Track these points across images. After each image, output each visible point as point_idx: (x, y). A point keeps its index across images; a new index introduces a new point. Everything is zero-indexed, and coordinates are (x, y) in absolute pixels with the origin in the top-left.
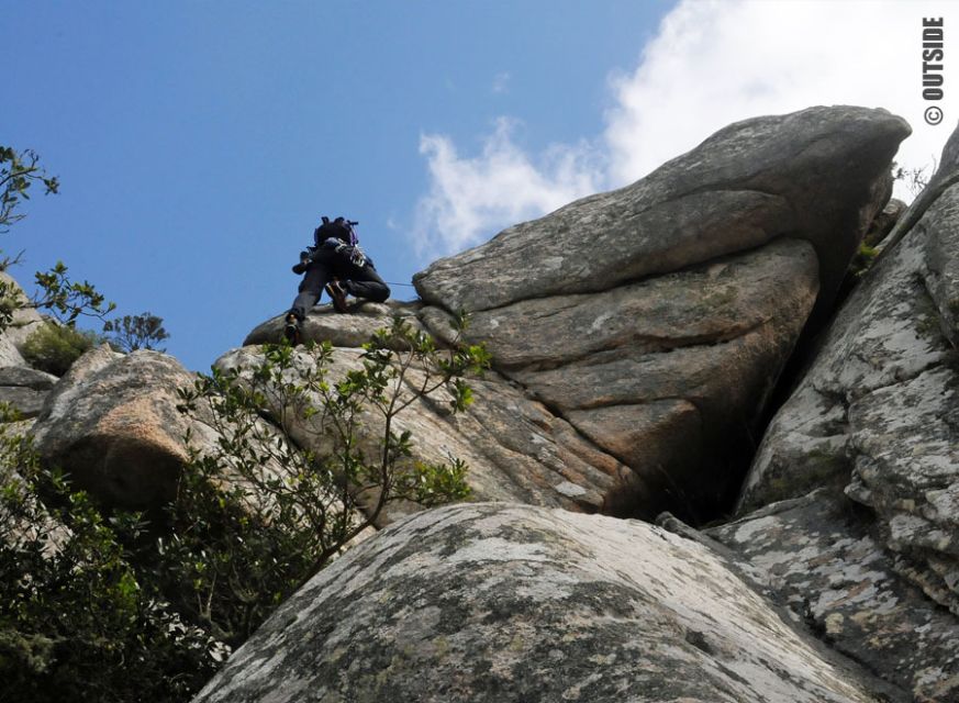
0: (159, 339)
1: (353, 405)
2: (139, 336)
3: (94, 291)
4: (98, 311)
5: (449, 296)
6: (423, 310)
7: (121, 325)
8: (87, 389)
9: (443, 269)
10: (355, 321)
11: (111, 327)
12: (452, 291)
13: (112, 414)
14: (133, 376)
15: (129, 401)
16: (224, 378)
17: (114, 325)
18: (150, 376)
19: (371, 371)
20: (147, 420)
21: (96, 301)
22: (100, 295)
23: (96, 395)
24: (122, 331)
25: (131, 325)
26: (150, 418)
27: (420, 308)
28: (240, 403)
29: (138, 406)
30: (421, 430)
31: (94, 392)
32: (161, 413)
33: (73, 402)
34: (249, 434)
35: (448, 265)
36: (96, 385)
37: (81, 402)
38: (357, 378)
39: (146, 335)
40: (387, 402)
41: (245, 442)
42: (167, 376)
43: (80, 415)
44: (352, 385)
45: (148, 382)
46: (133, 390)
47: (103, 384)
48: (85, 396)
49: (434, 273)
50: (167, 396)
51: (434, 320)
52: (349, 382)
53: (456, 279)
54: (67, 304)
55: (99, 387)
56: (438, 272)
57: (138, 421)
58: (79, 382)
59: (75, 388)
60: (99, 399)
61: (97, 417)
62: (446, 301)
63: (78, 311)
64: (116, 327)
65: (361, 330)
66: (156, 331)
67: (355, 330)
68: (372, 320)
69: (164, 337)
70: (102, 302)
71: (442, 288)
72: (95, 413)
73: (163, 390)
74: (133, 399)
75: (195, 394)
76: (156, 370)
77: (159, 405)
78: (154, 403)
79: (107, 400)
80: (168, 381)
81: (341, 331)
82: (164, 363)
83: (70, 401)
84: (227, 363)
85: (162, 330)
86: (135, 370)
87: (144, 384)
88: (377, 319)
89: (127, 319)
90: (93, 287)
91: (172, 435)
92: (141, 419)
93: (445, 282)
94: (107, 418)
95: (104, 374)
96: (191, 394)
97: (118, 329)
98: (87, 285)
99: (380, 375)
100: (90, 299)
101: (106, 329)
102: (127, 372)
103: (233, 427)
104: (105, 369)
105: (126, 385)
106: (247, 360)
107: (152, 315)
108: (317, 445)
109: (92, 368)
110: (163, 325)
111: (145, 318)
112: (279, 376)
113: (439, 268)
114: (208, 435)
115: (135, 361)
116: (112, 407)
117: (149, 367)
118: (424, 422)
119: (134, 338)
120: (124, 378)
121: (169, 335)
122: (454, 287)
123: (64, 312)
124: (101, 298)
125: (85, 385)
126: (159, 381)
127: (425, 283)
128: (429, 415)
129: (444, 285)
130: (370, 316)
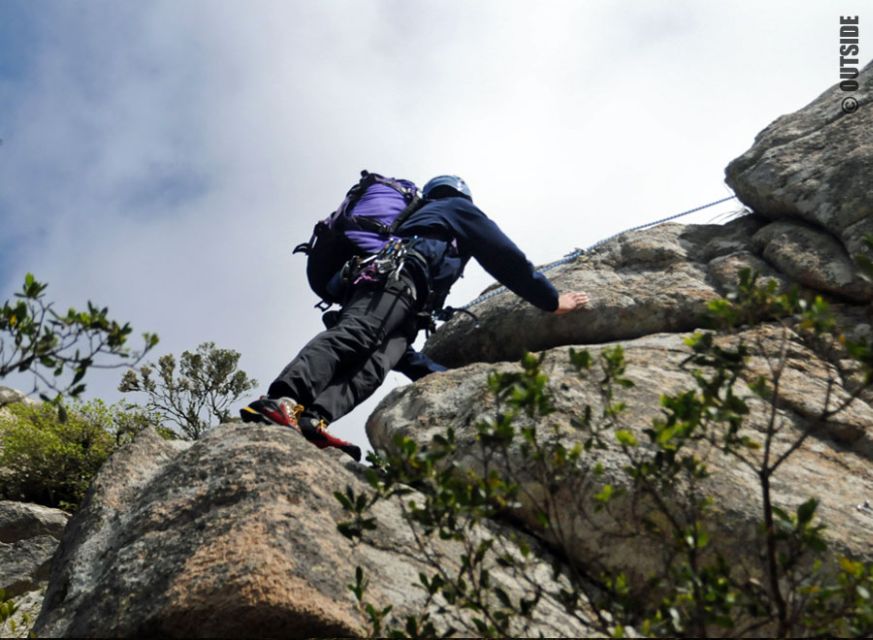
0: (236, 394)
1: (689, 463)
2: (196, 392)
3: (109, 318)
4: (124, 356)
5: (809, 194)
6: (760, 235)
7: (155, 376)
8: (130, 525)
9: (786, 140)
10: (627, 283)
11: (135, 384)
12: (813, 182)
13: (192, 567)
14: (219, 482)
15: (220, 533)
16: (422, 456)
17: (139, 377)
18: (251, 476)
19: (711, 390)
20: (264, 565)
21: (117, 337)
22: (121, 326)
23: (151, 535)
24: (158, 390)
25: (177, 375)
26: (269, 560)
27: (752, 232)
28: (462, 499)
29: (240, 540)
30: (810, 482)
31: (146, 529)
32: (288, 546)
33: (107, 557)
34: (490, 558)
35: (794, 131)
36: (148, 514)
37: (124, 553)
38: (684, 408)
39: (208, 389)
40: (754, 446)
41: (485, 575)
42: (284, 470)
43: (129, 580)
44: (680, 424)
45: (250, 488)
46: (223, 511)
47: (160, 509)
48: (131, 540)
49: (768, 154)
50: (295, 509)
51: (787, 249)
52: (671, 421)
53: (817, 156)
54: (61, 354)
55: (155, 518)
56: (775, 149)
57: (246, 570)
58: (112, 514)
59: (106, 528)
60: (158, 540)
61: (163, 579)
62: (804, 206)
63: (86, 363)
64: (146, 381)
65: (642, 298)
66: (229, 378)
67: (632, 302)
68: (661, 275)
69: (245, 387)
70: (128, 337)
71: (792, 182)
72: (157, 571)
73: (282, 499)
74: (227, 528)
75: (370, 497)
76: (262, 462)
77: (280, 531)
78: (271, 528)
79: (175, 539)
80: (289, 478)
81: (602, 307)
82: (273, 444)
83: (102, 556)
84: (391, 418)
85: (241, 376)
86: (218, 471)
87: (242, 494)
88: (671, 270)
89: (167, 364)
90: (105, 311)
91: (318, 584)
92: (251, 564)
93: (795, 167)
94: (184, 576)
95: (158, 488)
96: (362, 499)
97: (149, 385)
98: (93, 311)
99: (730, 393)
100: (104, 335)
101: (124, 388)
102: (203, 476)
103: (454, 550)
104: (158, 479)
105: (206, 503)
106: (430, 405)
107: (218, 347)
108: (605, 550)
109: (133, 481)
110: (240, 366)
111: (205, 355)
112: (531, 433)
113: (776, 142)
114: (389, 571)
115: (215, 451)
116: (189, 552)
117: (244, 457)
118: (811, 463)
119: (185, 398)
120: (201, 488)
121: (254, 382)
122: (817, 174)
123: (58, 372)
124: (127, 330)
125: (125, 519)
126: (271, 482)
127: (753, 177)
128: (818, 446)
129: (794, 174)
130: (654, 268)
